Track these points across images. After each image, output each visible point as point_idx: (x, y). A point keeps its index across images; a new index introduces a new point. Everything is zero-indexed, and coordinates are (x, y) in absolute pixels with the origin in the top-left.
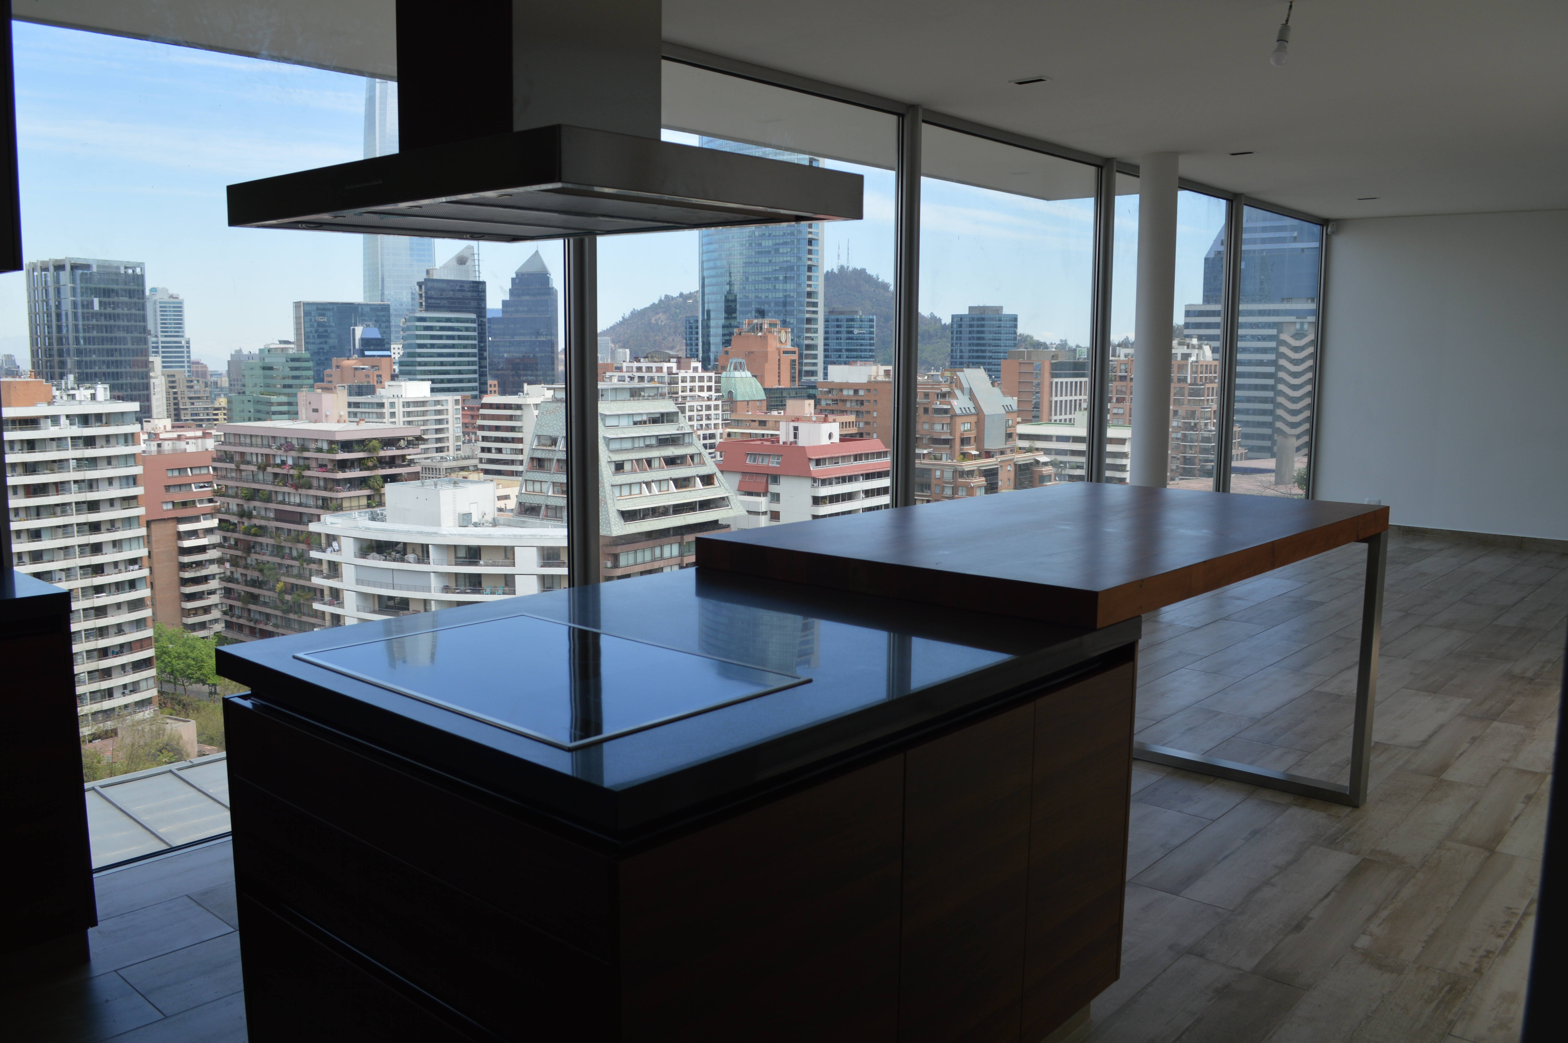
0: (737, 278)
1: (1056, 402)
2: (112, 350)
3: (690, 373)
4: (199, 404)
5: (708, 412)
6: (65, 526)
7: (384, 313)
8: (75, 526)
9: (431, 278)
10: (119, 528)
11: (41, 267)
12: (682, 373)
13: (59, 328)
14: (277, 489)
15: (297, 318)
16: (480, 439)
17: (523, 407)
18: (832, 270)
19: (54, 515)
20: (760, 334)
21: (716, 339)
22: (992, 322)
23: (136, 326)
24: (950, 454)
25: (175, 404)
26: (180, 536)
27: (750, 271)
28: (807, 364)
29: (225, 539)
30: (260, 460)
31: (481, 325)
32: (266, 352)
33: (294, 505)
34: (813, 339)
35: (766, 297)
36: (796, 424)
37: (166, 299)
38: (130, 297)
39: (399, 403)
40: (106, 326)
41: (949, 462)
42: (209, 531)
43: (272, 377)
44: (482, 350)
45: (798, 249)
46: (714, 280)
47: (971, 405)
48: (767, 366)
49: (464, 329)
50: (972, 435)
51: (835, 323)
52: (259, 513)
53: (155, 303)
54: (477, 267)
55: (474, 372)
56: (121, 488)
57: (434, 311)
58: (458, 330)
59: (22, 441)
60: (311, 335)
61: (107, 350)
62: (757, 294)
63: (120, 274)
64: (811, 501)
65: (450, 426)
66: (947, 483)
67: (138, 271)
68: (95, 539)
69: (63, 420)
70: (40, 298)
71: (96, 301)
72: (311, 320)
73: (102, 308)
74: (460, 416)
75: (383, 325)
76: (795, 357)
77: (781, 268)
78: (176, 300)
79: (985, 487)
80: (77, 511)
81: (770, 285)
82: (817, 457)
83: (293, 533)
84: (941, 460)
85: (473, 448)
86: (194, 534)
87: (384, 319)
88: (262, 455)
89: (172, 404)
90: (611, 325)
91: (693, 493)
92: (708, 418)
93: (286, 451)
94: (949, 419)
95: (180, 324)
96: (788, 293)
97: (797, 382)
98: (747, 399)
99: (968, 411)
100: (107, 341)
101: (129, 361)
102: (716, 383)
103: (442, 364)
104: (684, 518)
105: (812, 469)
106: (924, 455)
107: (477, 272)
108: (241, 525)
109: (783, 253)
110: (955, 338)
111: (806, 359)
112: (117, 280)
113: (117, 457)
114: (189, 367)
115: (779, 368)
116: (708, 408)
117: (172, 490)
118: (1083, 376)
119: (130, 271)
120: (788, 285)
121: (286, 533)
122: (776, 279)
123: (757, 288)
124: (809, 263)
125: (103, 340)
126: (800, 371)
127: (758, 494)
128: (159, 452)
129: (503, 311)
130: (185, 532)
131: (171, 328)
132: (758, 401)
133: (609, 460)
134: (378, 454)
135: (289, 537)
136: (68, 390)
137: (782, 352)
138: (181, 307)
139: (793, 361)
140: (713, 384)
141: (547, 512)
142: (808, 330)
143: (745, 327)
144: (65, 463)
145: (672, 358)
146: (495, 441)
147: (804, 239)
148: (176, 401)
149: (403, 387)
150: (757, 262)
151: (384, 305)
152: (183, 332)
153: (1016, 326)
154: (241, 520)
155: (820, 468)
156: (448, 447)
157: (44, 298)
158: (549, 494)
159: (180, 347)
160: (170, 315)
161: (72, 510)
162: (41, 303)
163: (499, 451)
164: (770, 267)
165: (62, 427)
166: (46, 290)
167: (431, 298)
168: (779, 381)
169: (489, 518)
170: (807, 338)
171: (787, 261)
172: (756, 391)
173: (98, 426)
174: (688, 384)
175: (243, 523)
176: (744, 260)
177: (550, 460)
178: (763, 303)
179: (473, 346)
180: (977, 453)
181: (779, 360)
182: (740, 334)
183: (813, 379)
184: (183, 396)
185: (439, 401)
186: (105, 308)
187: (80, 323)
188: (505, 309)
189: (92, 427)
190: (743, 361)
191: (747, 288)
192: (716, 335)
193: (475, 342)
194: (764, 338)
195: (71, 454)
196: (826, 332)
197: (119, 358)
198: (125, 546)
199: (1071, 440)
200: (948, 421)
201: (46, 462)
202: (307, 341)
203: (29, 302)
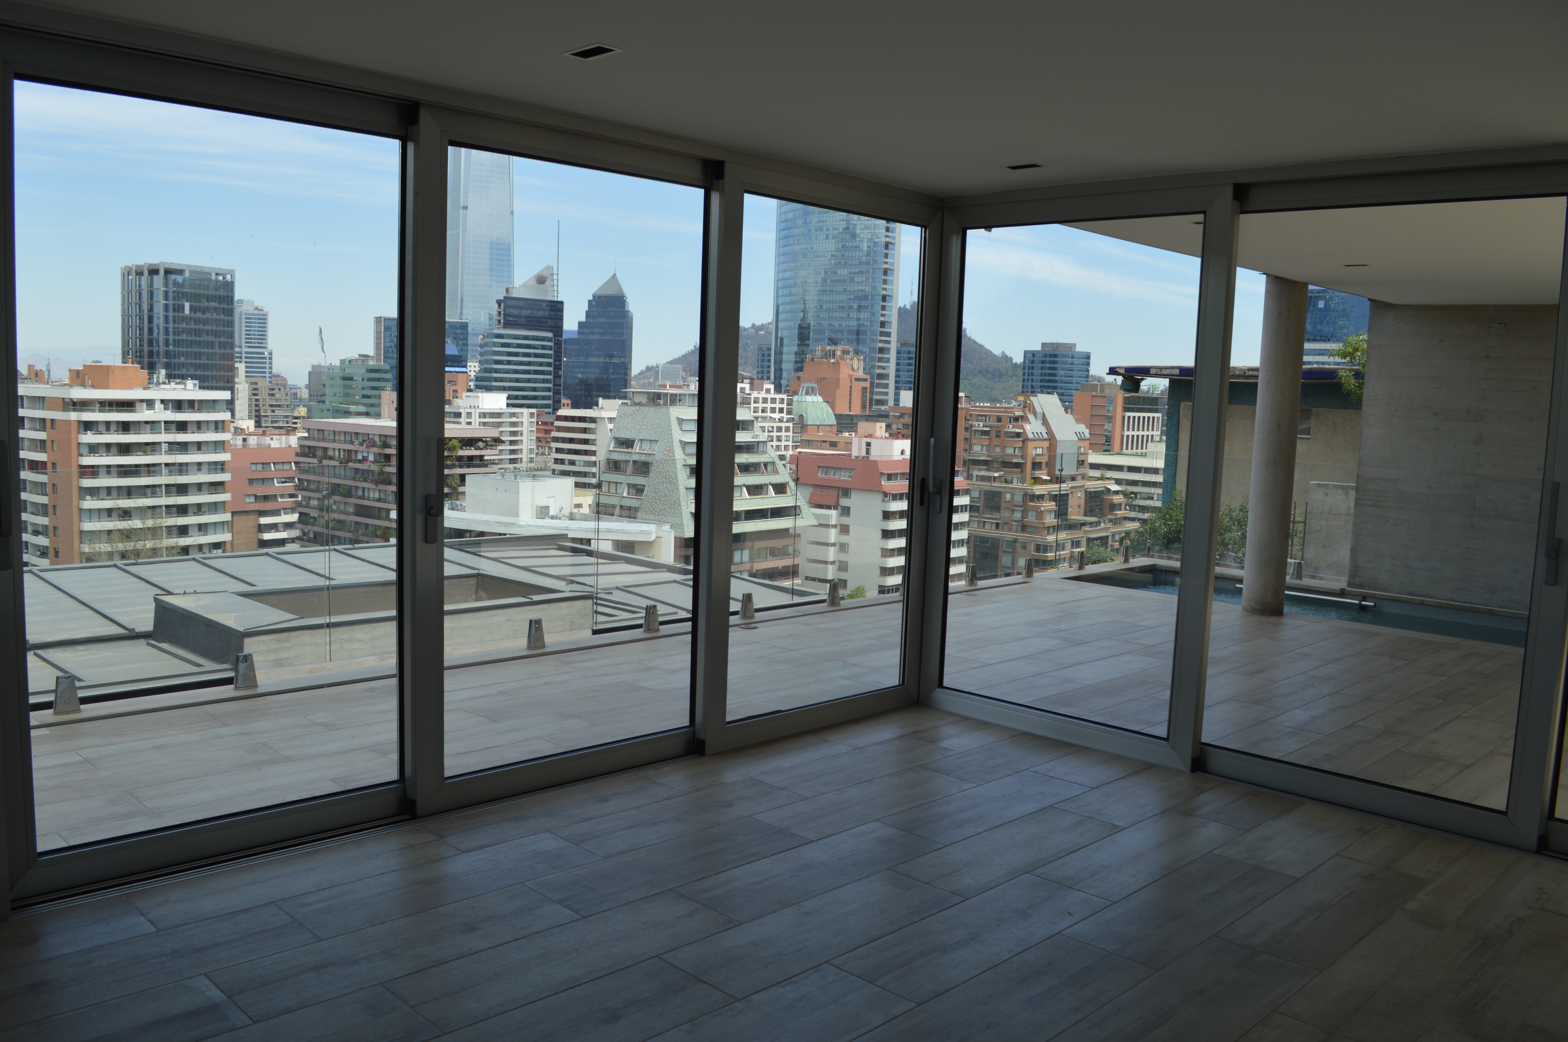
0: (812, 306)
1: (1128, 436)
2: (200, 353)
3: (763, 395)
4: (279, 412)
5: (779, 434)
6: (154, 507)
7: (462, 331)
8: (164, 507)
9: (510, 296)
10: (205, 512)
11: (136, 271)
12: (755, 394)
13: (151, 331)
14: (358, 484)
15: (378, 332)
16: (554, 450)
17: (597, 420)
18: (905, 306)
19: (145, 495)
20: (832, 361)
21: (788, 364)
22: (1064, 359)
23: (224, 331)
24: (1021, 478)
25: (256, 411)
26: (261, 528)
27: (825, 300)
28: (878, 393)
29: (304, 534)
30: (342, 456)
31: (558, 344)
32: (347, 363)
33: (373, 500)
34: (884, 369)
35: (840, 325)
36: (868, 440)
37: (251, 310)
38: (220, 303)
39: (475, 413)
40: (195, 330)
41: (1020, 486)
42: (288, 526)
43: (351, 387)
44: (557, 368)
45: (874, 278)
46: (788, 307)
47: (1044, 430)
48: (838, 392)
49: (540, 347)
50: (1044, 460)
51: (907, 355)
52: (338, 507)
53: (241, 314)
54: (555, 287)
55: (549, 390)
56: (209, 474)
57: (512, 328)
58: (535, 348)
59: (118, 422)
60: (390, 350)
61: (195, 353)
62: (830, 322)
63: (211, 280)
64: (881, 515)
65: (524, 438)
66: (1017, 506)
67: (228, 277)
68: (182, 521)
69: (158, 406)
70: (134, 301)
71: (187, 305)
72: (391, 335)
73: (193, 312)
74: (534, 429)
75: (461, 342)
76: (867, 384)
77: (855, 298)
78: (261, 312)
79: (1055, 511)
80: (166, 493)
81: (844, 313)
82: (889, 472)
83: (370, 528)
84: (1012, 483)
85: (546, 460)
86: (274, 527)
87: (462, 337)
88: (344, 450)
89: (253, 411)
90: (683, 353)
91: (766, 500)
92: (779, 439)
93: (368, 447)
94: (1021, 442)
95: (264, 335)
96: (862, 322)
97: (868, 409)
98: (818, 423)
99: (1041, 436)
100: (196, 344)
101: (216, 364)
102: (787, 405)
103: (517, 380)
104: (756, 525)
105: (883, 483)
106: (995, 477)
107: (556, 292)
108: (321, 519)
109: (858, 282)
110: (1026, 374)
111: (877, 387)
112: (208, 286)
113: (207, 443)
114: (270, 377)
115: (850, 395)
116: (779, 429)
117: (255, 484)
118: (1156, 411)
119: (221, 278)
120: (862, 314)
121: (364, 527)
122: (851, 307)
123: (830, 316)
124: (884, 292)
125: (191, 344)
126: (871, 400)
127: (829, 507)
128: (244, 446)
129: (579, 333)
130: (265, 525)
131: (255, 339)
132: (829, 425)
133: (684, 463)
134: (457, 453)
135: (367, 532)
136: (160, 384)
137: (853, 379)
138: (265, 319)
139: (865, 389)
140: (784, 406)
141: (621, 512)
142: (880, 360)
143: (818, 353)
144: (157, 446)
145: (745, 379)
146: (568, 453)
147: (880, 269)
148: (257, 408)
149: (480, 398)
150: (832, 291)
151: (462, 323)
152: (266, 343)
153: (1088, 364)
154: (321, 514)
155: (891, 483)
156: (521, 459)
157: (138, 301)
158: (624, 495)
159: (263, 358)
160: (255, 327)
161: (162, 492)
162: (134, 306)
163: (572, 463)
164: (845, 296)
165: (156, 410)
166: (140, 293)
167: (509, 316)
168: (850, 407)
169: (566, 512)
170: (880, 367)
171: (861, 291)
172: (827, 415)
173: (191, 412)
174: (760, 405)
175: (323, 517)
176: (819, 288)
177: (627, 462)
178: (836, 331)
179: (549, 365)
180: (1049, 478)
181: (851, 387)
182: (813, 360)
183: (883, 408)
184: (264, 403)
185: (514, 413)
186: (195, 313)
187: (171, 326)
188: (581, 330)
189: (185, 412)
190: (815, 386)
191: (821, 316)
192: (789, 362)
193: (551, 360)
194: (837, 364)
195: (163, 437)
196: (898, 364)
197: (206, 362)
198: (211, 530)
199: (1143, 471)
200: (1020, 445)
201: (140, 444)
202: (386, 355)
203: (123, 304)
